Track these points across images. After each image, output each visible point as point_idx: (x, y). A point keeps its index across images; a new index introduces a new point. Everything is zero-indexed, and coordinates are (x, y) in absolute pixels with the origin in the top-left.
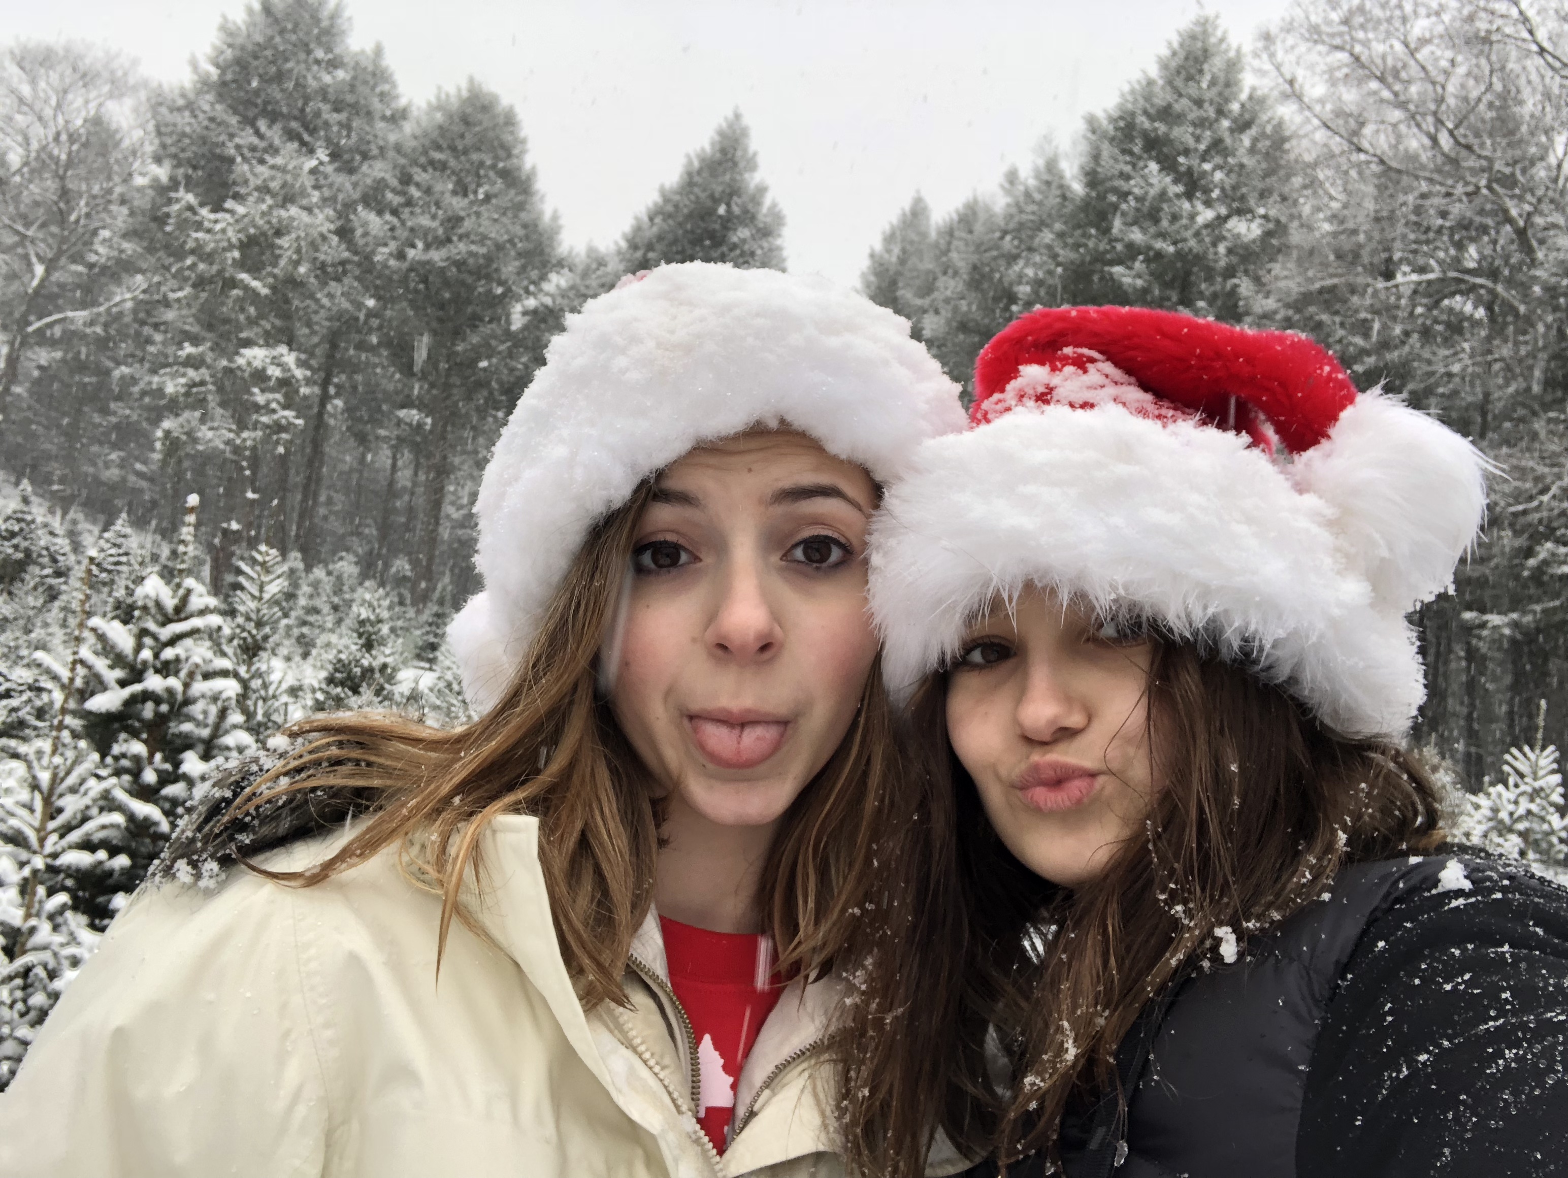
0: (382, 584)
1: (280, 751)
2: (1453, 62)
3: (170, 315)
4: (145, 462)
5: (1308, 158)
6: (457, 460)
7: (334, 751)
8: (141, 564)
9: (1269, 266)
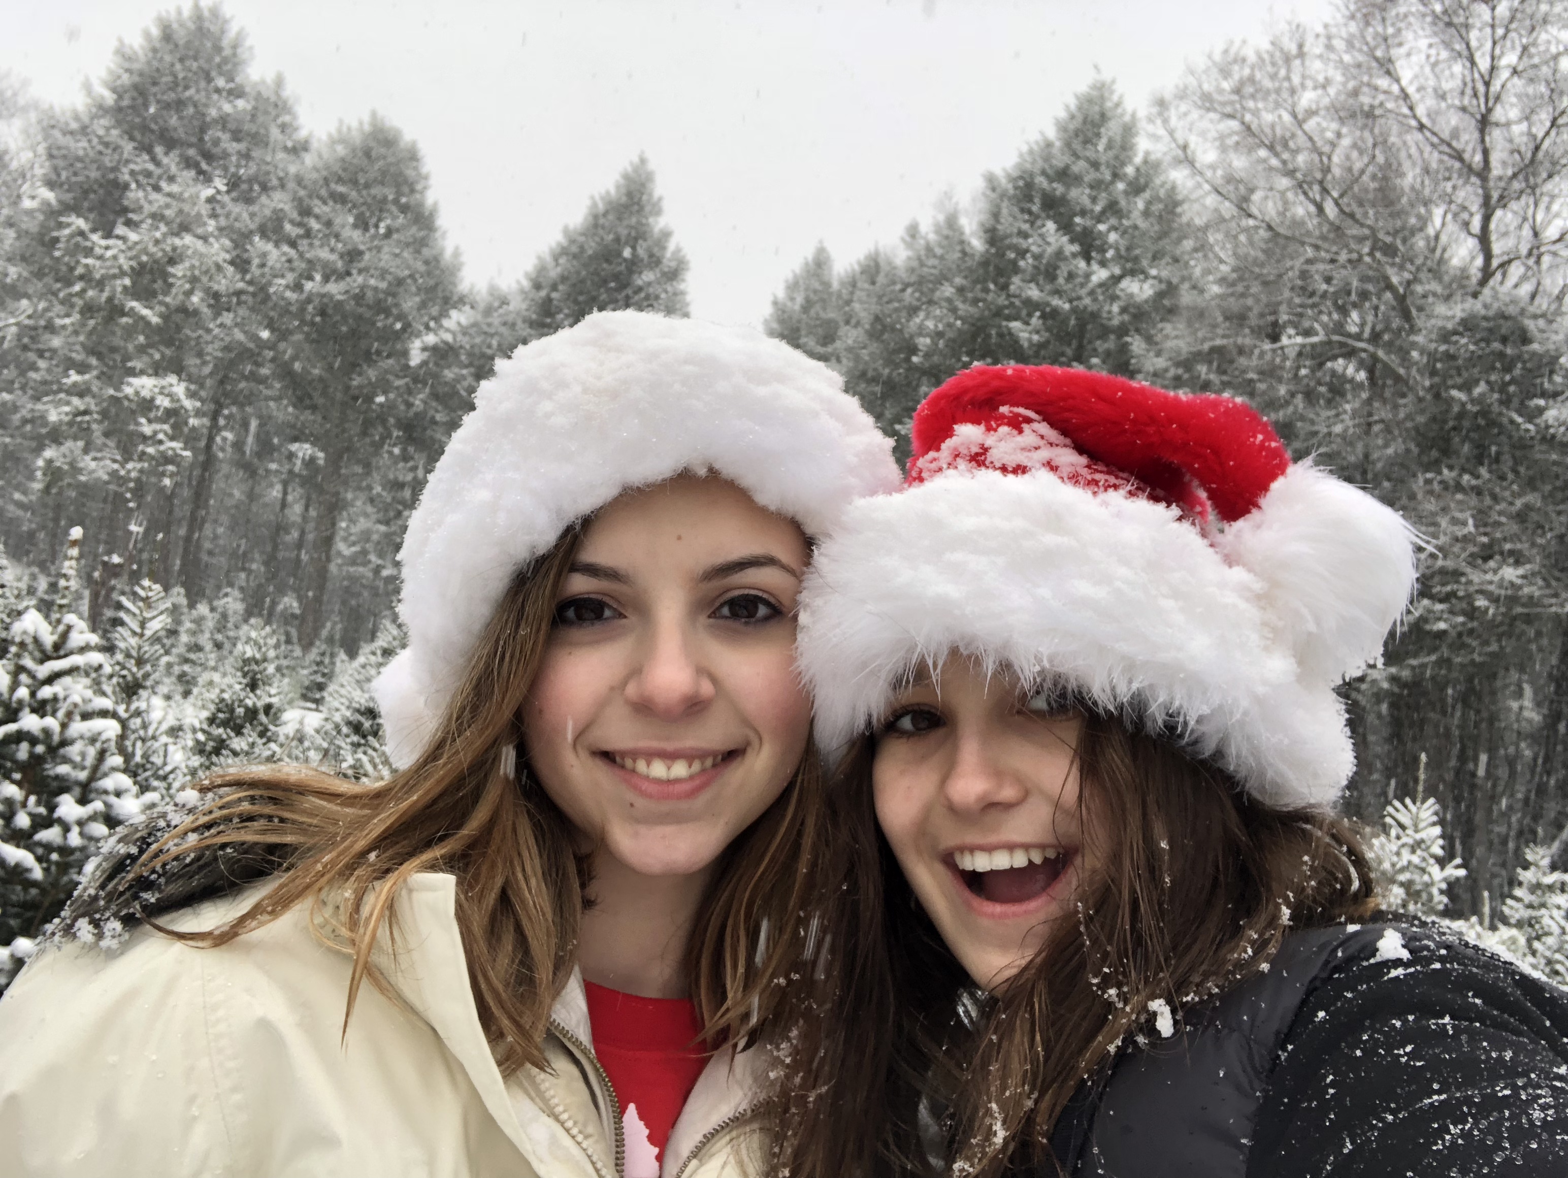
0: (268, 622)
1: (189, 806)
2: (1339, 135)
3: (56, 342)
4: (25, 493)
5: (1199, 222)
6: (349, 496)
7: (246, 806)
8: (18, 597)
9: (1160, 326)
